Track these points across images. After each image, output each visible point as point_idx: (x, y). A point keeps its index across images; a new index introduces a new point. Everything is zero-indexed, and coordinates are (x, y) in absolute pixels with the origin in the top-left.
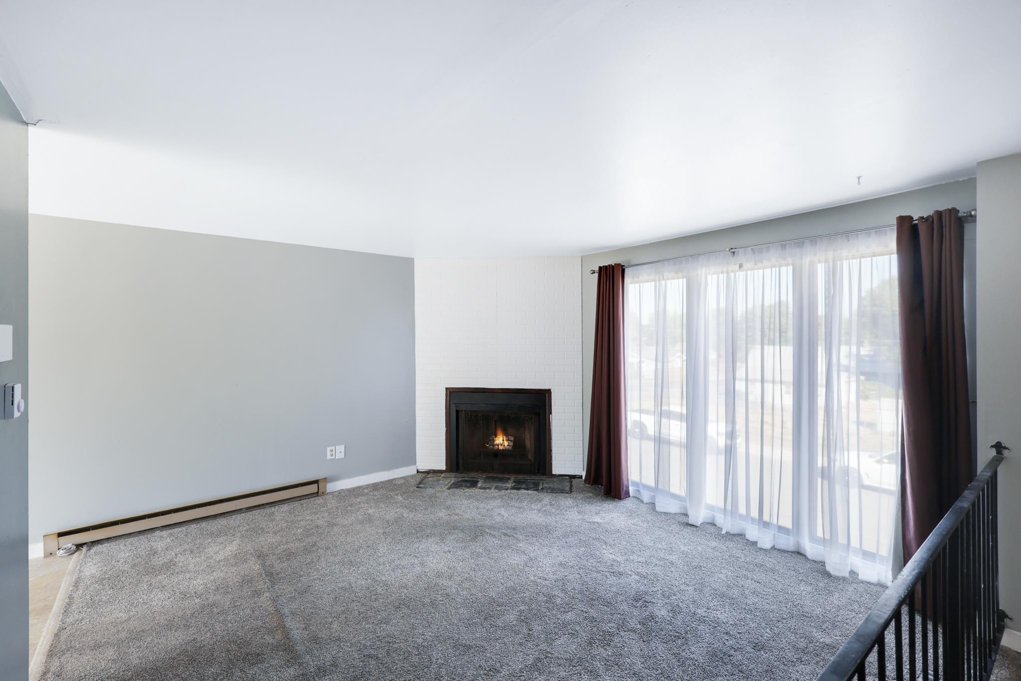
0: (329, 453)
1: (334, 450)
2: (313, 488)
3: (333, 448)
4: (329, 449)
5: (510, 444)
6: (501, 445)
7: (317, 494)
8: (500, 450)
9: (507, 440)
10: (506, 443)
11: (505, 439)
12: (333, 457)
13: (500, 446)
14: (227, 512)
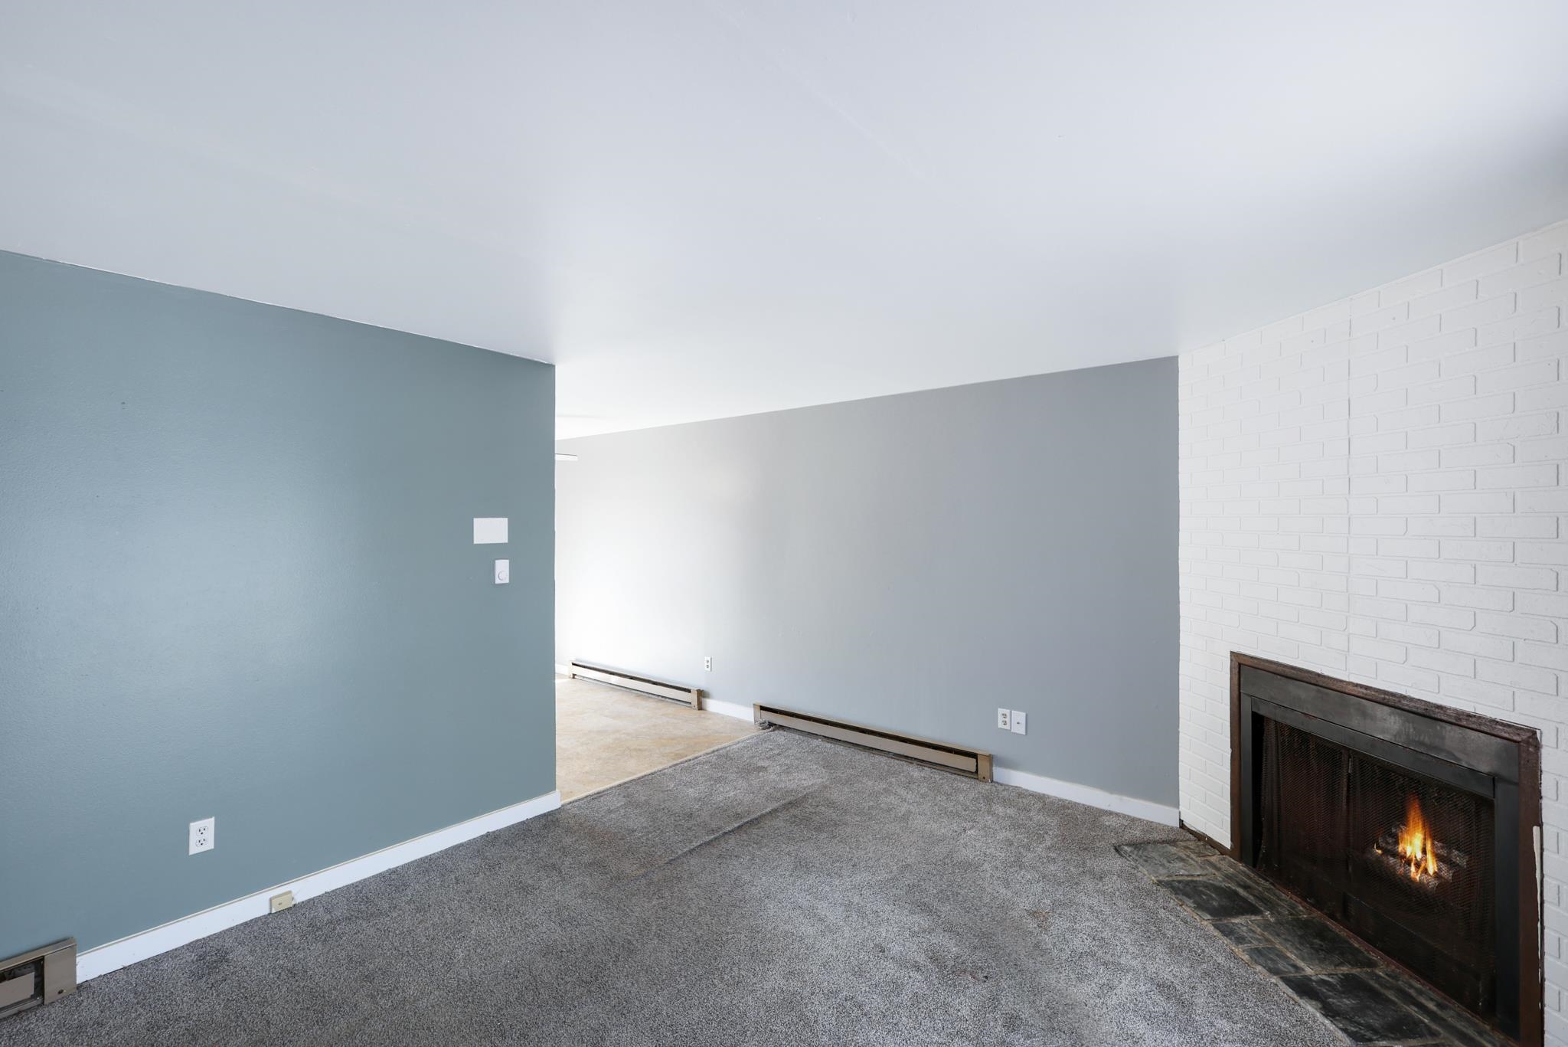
0: (1000, 719)
1: (1008, 715)
2: (968, 764)
3: (1007, 711)
4: (1001, 711)
5: (1444, 873)
6: (1418, 865)
7: (975, 774)
8: (1411, 881)
9: (1439, 858)
10: (1432, 866)
11: (1429, 847)
12: (1007, 727)
13: (1413, 869)
14: (876, 749)
